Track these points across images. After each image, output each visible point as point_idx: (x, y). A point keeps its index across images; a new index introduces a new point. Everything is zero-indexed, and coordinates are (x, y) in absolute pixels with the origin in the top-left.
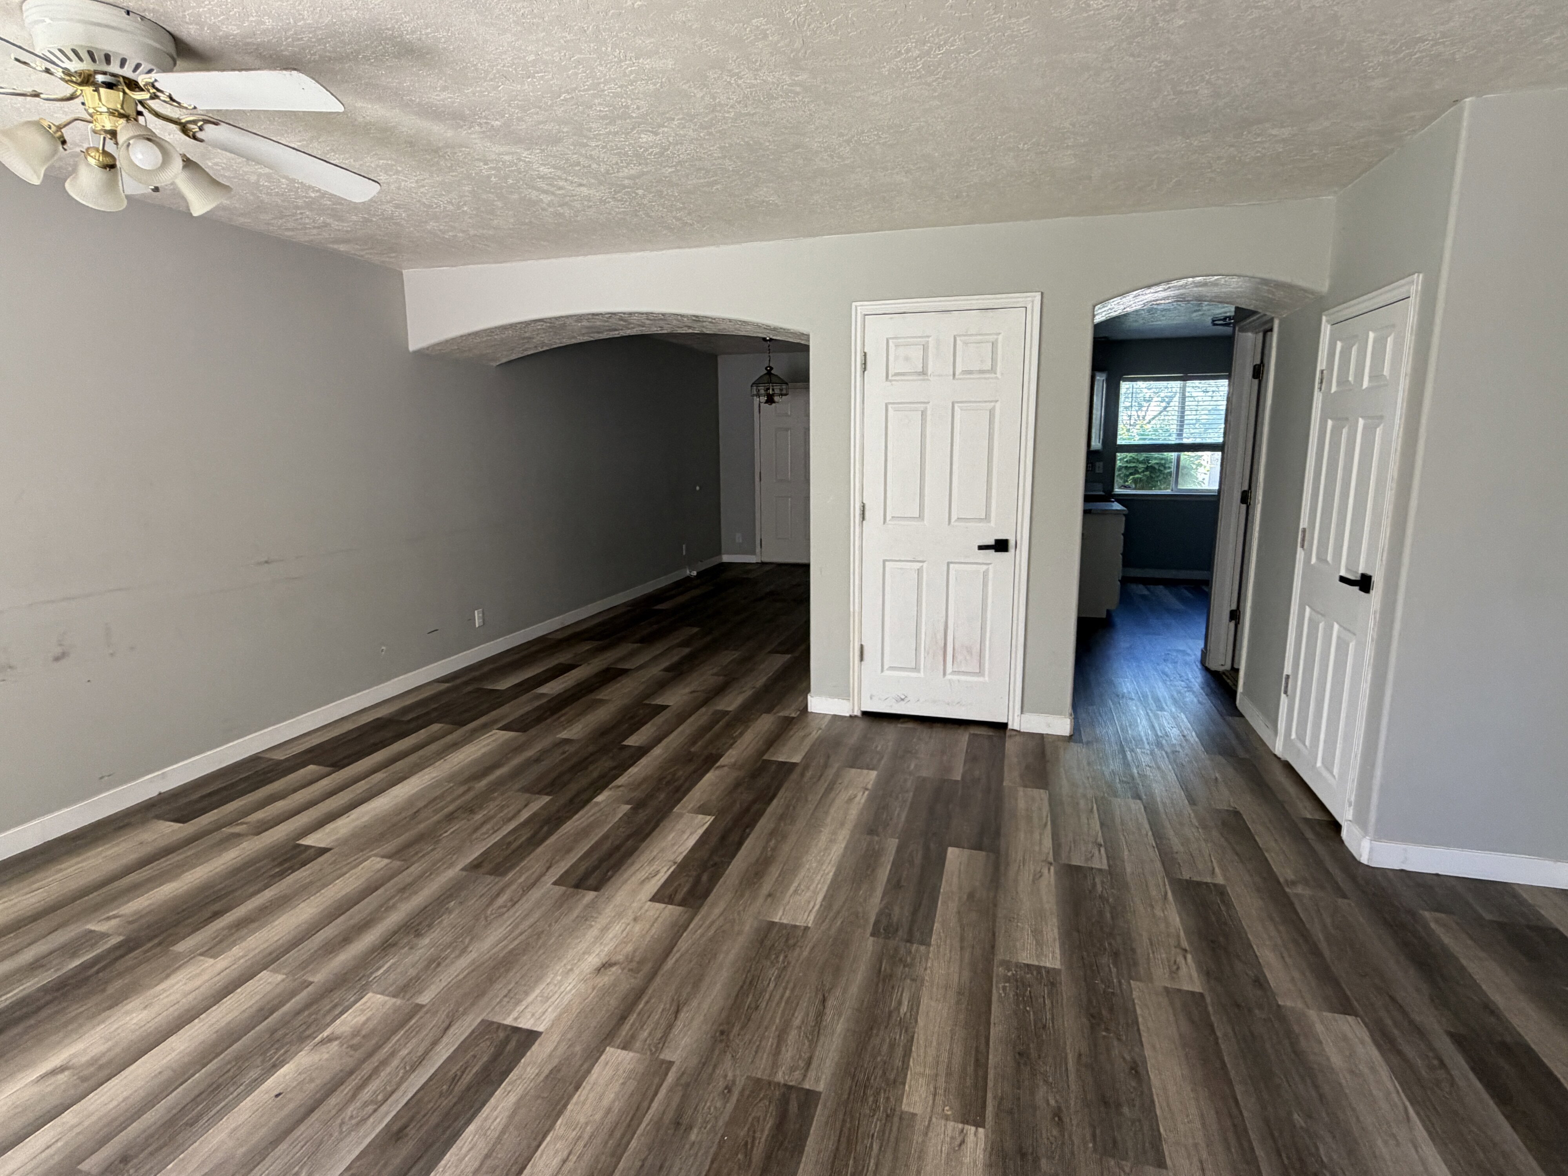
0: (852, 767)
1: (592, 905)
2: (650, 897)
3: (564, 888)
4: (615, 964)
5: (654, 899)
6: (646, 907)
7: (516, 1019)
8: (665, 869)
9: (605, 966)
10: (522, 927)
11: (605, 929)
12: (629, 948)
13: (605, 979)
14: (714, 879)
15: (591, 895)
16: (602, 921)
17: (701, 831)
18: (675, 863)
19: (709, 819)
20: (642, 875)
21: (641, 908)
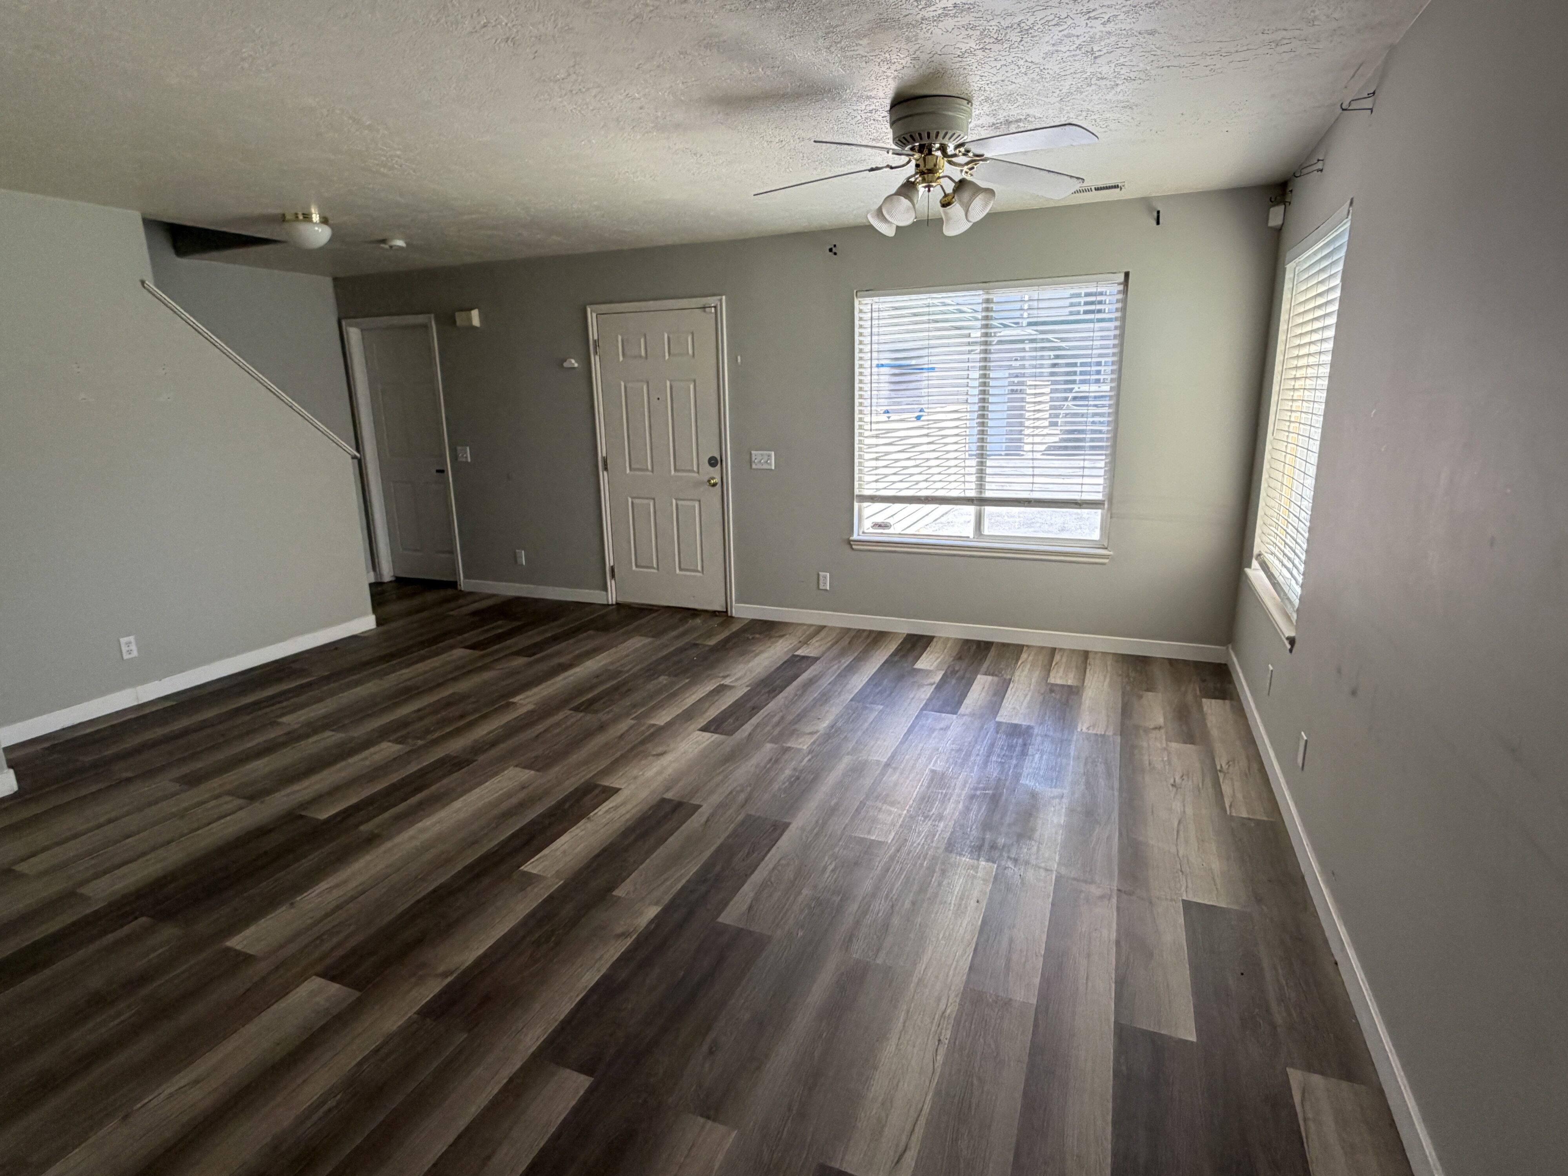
0: (250, 956)
1: (668, 789)
2: (620, 792)
3: (692, 802)
4: (654, 755)
5: (617, 790)
6: (625, 785)
7: (712, 736)
8: (600, 813)
9: (662, 754)
10: (720, 777)
11: (660, 773)
12: (643, 762)
13: (660, 749)
14: (560, 804)
15: (669, 795)
16: (660, 778)
17: (546, 851)
18: (588, 818)
19: (527, 867)
20: (622, 810)
21: (629, 784)
